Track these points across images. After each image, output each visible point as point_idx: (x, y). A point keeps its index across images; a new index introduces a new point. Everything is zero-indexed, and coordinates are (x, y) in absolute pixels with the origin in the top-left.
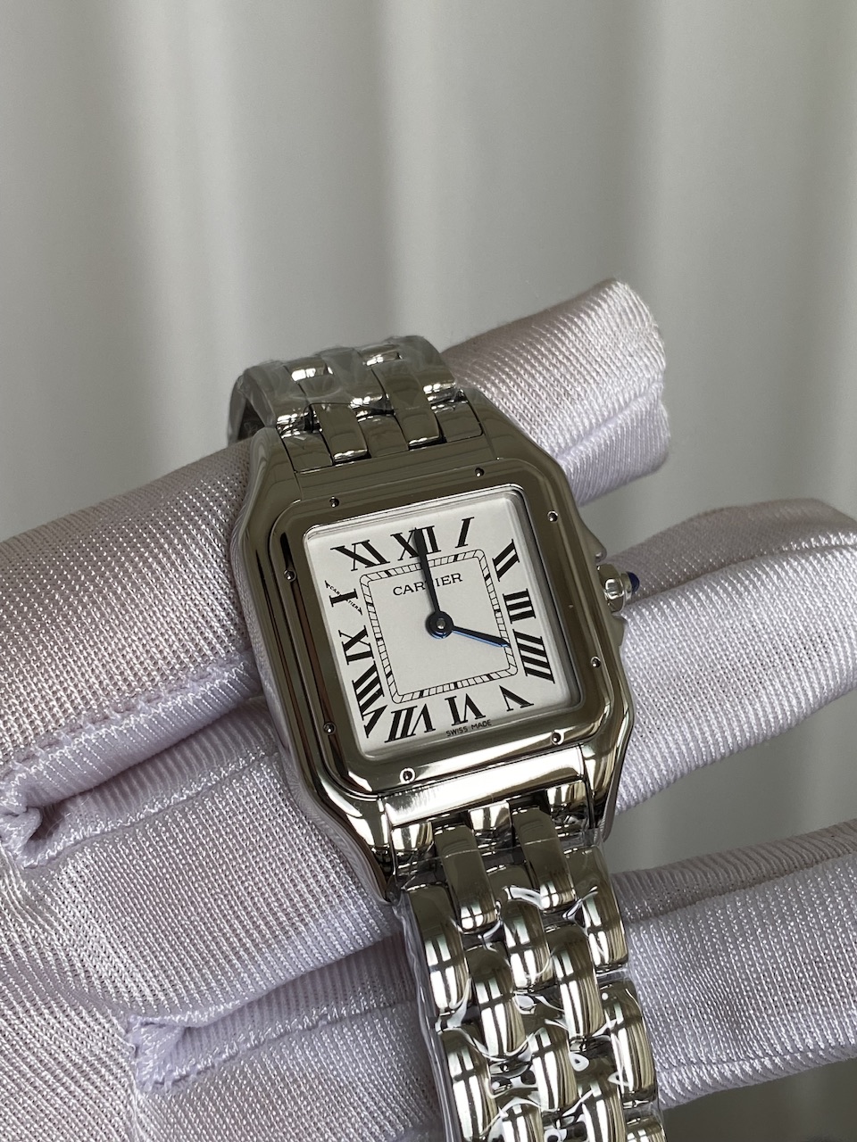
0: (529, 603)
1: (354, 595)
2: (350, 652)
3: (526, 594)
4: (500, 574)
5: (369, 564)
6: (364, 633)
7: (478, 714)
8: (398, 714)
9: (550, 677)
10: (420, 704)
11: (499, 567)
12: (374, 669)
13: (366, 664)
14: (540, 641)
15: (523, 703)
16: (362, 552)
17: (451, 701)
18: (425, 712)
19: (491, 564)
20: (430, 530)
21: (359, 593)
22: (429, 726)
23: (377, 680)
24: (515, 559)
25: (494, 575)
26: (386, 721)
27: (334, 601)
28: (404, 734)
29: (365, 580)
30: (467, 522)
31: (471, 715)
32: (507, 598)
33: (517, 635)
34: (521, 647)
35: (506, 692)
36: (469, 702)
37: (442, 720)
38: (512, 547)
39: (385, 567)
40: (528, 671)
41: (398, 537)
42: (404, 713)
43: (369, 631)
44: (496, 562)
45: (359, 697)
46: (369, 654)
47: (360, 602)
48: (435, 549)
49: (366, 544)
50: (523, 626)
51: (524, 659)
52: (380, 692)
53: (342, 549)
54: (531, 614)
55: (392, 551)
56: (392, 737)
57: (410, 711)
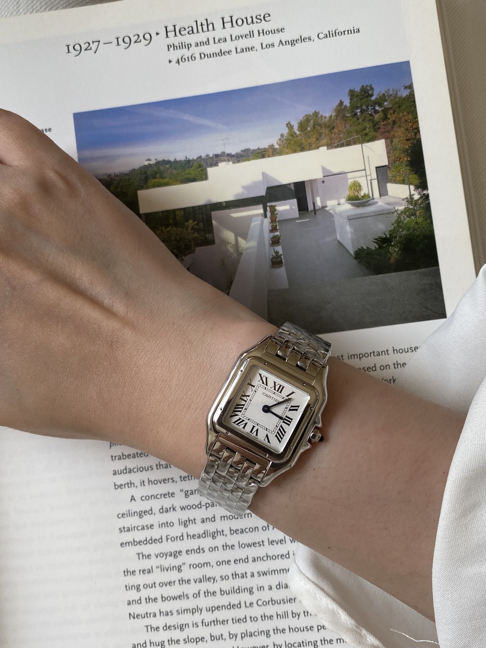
0: (290, 422)
1: (254, 386)
2: (242, 397)
3: (292, 419)
4: (290, 410)
5: (263, 383)
6: (249, 396)
7: (257, 435)
8: (240, 419)
9: (280, 442)
10: (247, 421)
11: (291, 408)
12: (244, 405)
13: (244, 402)
14: (285, 432)
15: (269, 442)
16: (264, 379)
17: (254, 427)
18: (246, 424)
19: (290, 406)
20: (283, 387)
21: (255, 387)
22: (244, 428)
23: (242, 408)
24: (297, 410)
25: (288, 409)
26: (236, 418)
27: (249, 384)
28: (237, 424)
29: (259, 385)
30: (293, 393)
31: (255, 433)
32: (286, 416)
33: (281, 426)
34: (279, 429)
35: (267, 436)
36: (257, 430)
37: (248, 429)
38: (298, 407)
39: (266, 387)
40: (276, 436)
41: (275, 383)
42: (241, 420)
43: (250, 397)
44: (292, 407)
45: (236, 408)
46: (246, 401)
47: (254, 389)
48: (280, 392)
49: (266, 378)
50: (284, 425)
51: (278, 433)
52: (240, 411)
53: (260, 375)
54: (289, 425)
55: (271, 384)
56: (234, 423)
57: (243, 421)
